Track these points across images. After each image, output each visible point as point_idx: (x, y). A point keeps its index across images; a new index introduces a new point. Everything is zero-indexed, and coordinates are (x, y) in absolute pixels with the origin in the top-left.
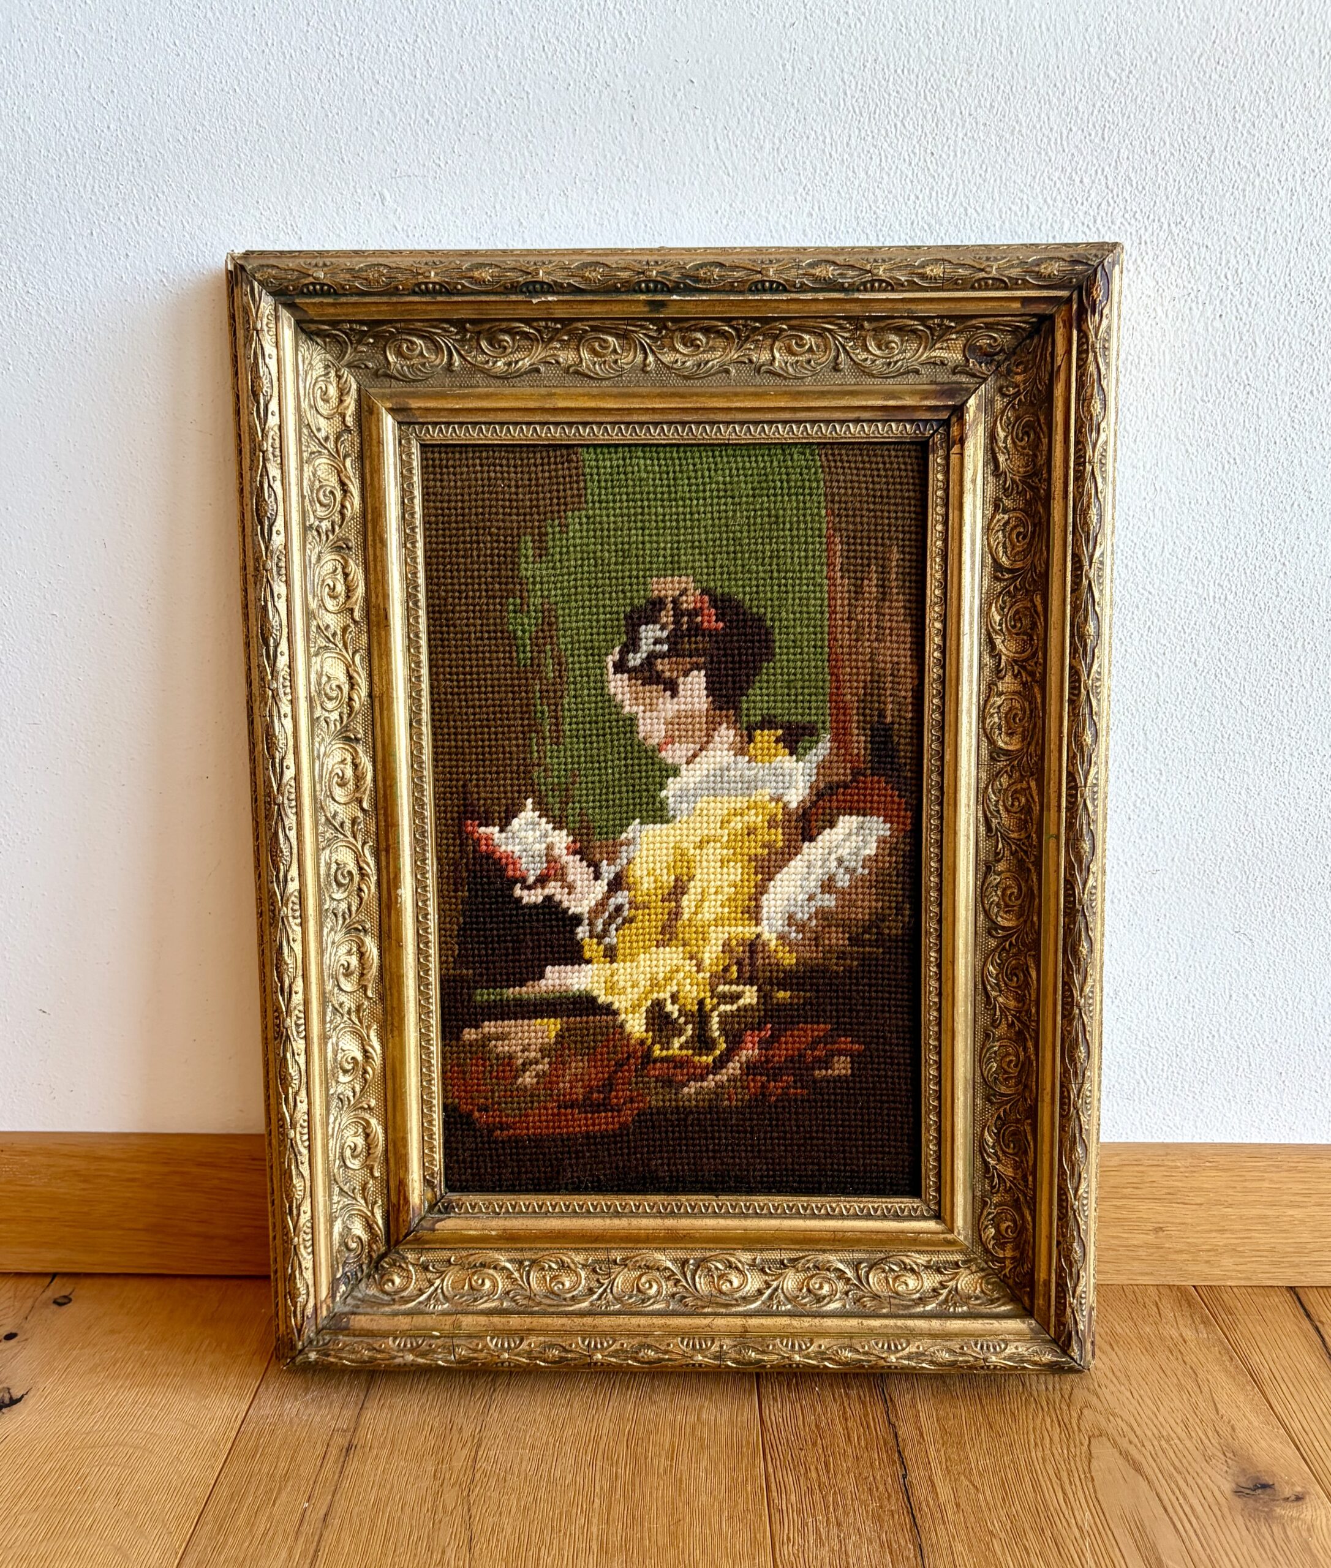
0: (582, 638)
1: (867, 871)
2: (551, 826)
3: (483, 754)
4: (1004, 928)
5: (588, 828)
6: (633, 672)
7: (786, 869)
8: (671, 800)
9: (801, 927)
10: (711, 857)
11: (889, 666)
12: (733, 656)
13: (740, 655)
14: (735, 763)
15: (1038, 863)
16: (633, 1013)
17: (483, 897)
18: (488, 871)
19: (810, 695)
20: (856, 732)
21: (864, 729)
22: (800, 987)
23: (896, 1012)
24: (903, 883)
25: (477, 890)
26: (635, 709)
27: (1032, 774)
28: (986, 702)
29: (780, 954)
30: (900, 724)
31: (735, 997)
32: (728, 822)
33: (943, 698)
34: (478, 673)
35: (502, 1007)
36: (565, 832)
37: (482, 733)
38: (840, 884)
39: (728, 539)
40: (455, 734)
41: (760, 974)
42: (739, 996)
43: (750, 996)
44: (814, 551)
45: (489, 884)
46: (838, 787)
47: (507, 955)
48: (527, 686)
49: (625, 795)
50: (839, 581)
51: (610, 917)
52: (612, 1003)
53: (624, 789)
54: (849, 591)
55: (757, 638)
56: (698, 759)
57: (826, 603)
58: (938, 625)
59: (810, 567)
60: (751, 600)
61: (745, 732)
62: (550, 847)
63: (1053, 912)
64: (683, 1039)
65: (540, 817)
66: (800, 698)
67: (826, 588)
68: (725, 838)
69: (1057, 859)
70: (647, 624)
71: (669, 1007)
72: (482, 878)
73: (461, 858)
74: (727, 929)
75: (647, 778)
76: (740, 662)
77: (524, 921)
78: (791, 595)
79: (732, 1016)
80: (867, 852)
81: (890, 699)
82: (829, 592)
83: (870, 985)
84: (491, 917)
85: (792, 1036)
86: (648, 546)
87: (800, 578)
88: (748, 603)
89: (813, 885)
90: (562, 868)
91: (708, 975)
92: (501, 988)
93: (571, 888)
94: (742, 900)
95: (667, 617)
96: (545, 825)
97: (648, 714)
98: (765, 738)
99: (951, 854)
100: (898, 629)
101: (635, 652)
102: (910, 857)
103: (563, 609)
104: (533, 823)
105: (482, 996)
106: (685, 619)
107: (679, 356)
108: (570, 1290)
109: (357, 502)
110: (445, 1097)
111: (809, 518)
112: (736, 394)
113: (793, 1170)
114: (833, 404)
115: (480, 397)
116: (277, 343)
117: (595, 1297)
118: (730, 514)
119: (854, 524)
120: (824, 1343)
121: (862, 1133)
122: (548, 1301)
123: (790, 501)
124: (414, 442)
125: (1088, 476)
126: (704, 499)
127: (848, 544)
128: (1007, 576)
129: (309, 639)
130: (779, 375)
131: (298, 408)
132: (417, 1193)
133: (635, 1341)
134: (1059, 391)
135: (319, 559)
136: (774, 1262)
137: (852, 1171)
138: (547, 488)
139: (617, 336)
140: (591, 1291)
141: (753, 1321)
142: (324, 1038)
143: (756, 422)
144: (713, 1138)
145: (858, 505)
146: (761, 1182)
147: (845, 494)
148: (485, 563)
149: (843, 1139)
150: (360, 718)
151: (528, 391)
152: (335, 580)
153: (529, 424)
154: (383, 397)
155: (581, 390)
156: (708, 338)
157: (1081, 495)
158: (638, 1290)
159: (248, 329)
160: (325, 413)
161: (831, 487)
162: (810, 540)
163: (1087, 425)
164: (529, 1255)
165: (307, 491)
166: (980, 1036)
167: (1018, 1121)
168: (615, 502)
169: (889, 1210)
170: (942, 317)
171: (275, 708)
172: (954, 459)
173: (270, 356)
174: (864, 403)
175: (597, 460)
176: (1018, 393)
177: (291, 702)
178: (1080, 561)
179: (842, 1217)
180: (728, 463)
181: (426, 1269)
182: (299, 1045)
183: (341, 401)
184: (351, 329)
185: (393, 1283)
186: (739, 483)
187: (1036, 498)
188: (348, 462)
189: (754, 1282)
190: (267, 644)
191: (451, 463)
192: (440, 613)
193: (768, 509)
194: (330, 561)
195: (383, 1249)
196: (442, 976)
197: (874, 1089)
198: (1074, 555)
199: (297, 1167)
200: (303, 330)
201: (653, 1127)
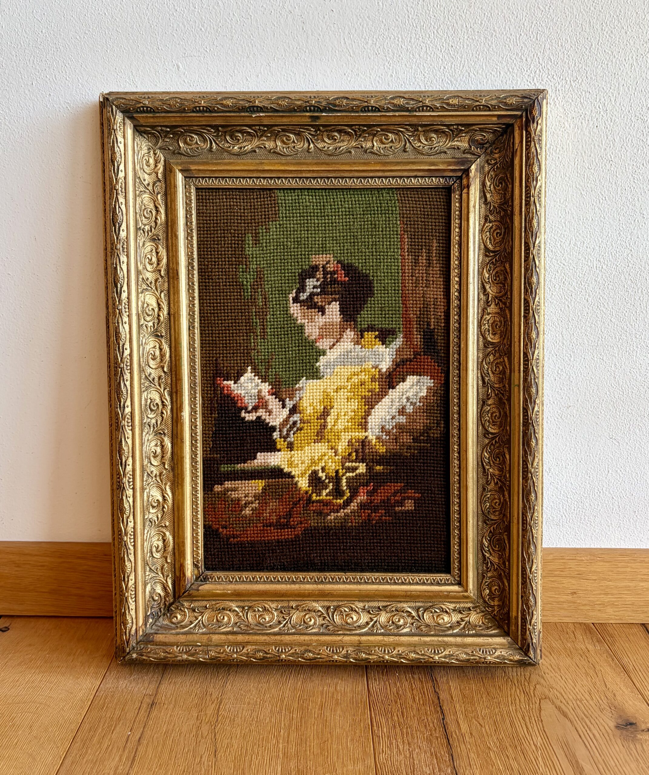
0: (277, 285)
1: (422, 404)
2: (260, 380)
3: (226, 344)
4: (492, 433)
5: (279, 382)
6: (303, 303)
7: (380, 403)
8: (322, 367)
9: (388, 433)
10: (342, 397)
11: (432, 300)
12: (353, 294)
13: (357, 294)
14: (354, 348)
15: (509, 400)
16: (302, 477)
17: (225, 417)
18: (228, 403)
19: (392, 314)
20: (415, 333)
21: (420, 332)
22: (388, 464)
23: (437, 477)
24: (440, 410)
25: (222, 414)
26: (303, 321)
27: (505, 354)
28: (482, 318)
29: (378, 447)
30: (438, 329)
31: (354, 469)
32: (351, 379)
33: (460, 316)
34: (224, 303)
35: (234, 474)
36: (267, 384)
37: (226, 333)
38: (408, 411)
39: (350, 236)
40: (212, 334)
41: (367, 457)
42: (356, 468)
43: (362, 468)
44: (394, 242)
45: (228, 410)
46: (407, 361)
47: (237, 447)
48: (248, 309)
49: (298, 365)
50: (406, 257)
51: (290, 427)
52: (291, 472)
53: (298, 362)
54: (412, 262)
55: (365, 285)
56: (335, 347)
57: (400, 268)
58: (457, 279)
59: (392, 250)
60: (362, 266)
61: (359, 333)
62: (260, 391)
63: (517, 424)
64: (328, 491)
65: (255, 376)
66: (387, 316)
67: (400, 261)
68: (349, 387)
69: (519, 397)
70: (309, 278)
71: (320, 474)
72: (225, 407)
73: (214, 397)
74: (350, 433)
75: (309, 356)
76: (357, 298)
77: (246, 430)
78: (382, 264)
79: (353, 479)
80: (422, 394)
81: (433, 317)
82: (401, 263)
83: (424, 463)
84: (229, 427)
85: (384, 489)
86: (310, 239)
87: (387, 256)
88: (360, 268)
89: (394, 411)
90: (266, 402)
91: (340, 457)
92: (234, 464)
93: (270, 412)
94: (358, 419)
95: (319, 275)
96: (257, 380)
97: (310, 324)
98: (369, 336)
99: (464, 395)
100: (436, 281)
101: (303, 292)
102: (444, 397)
103: (267, 271)
104: (251, 379)
105: (225, 468)
106: (329, 276)
107: (326, 144)
108: (268, 622)
109: (163, 216)
110: (205, 521)
111: (391, 226)
112: (355, 163)
113: (384, 559)
114: (404, 168)
115: (226, 164)
116: (124, 136)
117: (282, 625)
118: (352, 223)
119: (414, 228)
120: (401, 649)
121: (420, 540)
122: (257, 628)
123: (382, 217)
124: (192, 187)
125: (532, 203)
126: (339, 216)
127: (411, 238)
128: (491, 254)
129: (138, 285)
130: (376, 154)
131: (134, 168)
132: (189, 571)
133: (303, 649)
134: (517, 161)
135: (144, 245)
136: (375, 607)
137: (415, 560)
138: (259, 210)
139: (295, 134)
140: (280, 623)
141: (364, 638)
142: (143, 489)
143: (365, 178)
144: (343, 543)
145: (416, 219)
146: (368, 566)
147: (410, 214)
148: (228, 248)
149: (410, 543)
150: (163, 325)
151: (250, 161)
152: (152, 255)
153: (250, 178)
154: (177, 164)
155: (276, 161)
156: (341, 135)
157: (529, 212)
158: (304, 622)
159: (110, 129)
160: (148, 172)
161: (403, 210)
162: (392, 236)
163: (531, 178)
164: (247, 604)
165: (138, 211)
166: (481, 489)
167: (500, 533)
168: (293, 217)
169: (434, 580)
170: (458, 125)
171: (120, 319)
172: (464, 196)
173: (120, 143)
174: (419, 168)
175: (284, 196)
176: (496, 163)
177: (128, 316)
178: (528, 246)
179: (410, 584)
180: (351, 198)
181: (194, 611)
182: (130, 492)
183: (156, 166)
184: (161, 130)
185: (177, 618)
186: (356, 208)
187: (506, 215)
188: (159, 196)
189: (364, 618)
190: (116, 287)
191: (211, 197)
192: (205, 272)
193: (371, 221)
194: (149, 246)
195: (172, 600)
196: (203, 458)
197: (426, 517)
198: (525, 243)
199: (128, 556)
200: (137, 131)
201: (312, 537)
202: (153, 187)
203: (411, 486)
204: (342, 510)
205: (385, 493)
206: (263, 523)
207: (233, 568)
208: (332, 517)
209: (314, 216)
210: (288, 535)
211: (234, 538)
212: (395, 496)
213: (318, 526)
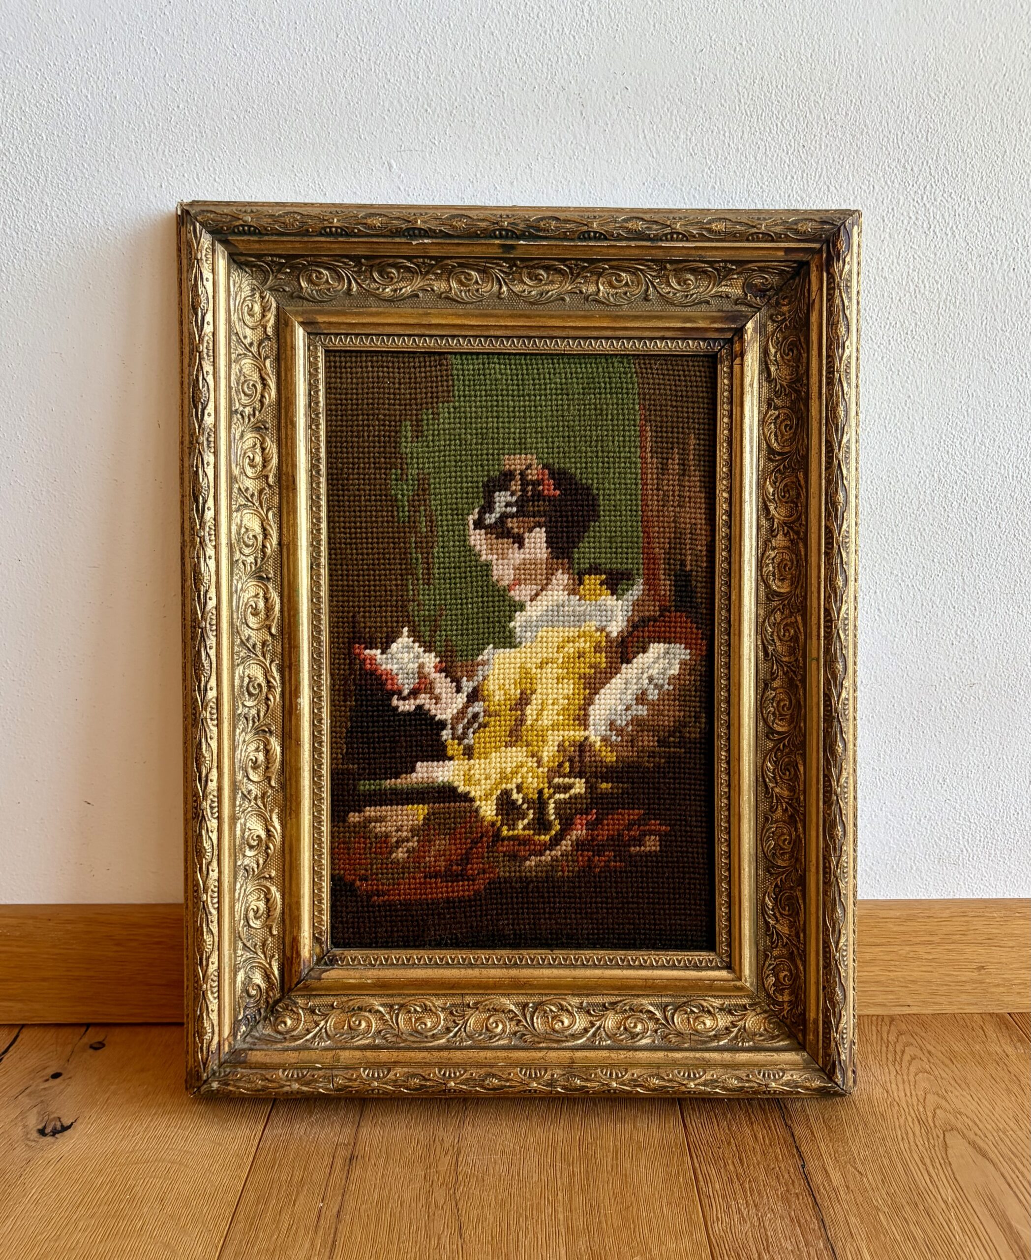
0: (449, 501)
1: (671, 687)
2: (422, 649)
3: (369, 592)
4: (778, 733)
5: (452, 651)
6: (489, 529)
7: (608, 685)
8: (518, 629)
9: (620, 732)
10: (550, 675)
11: (688, 526)
12: (567, 516)
13: (572, 516)
14: (569, 601)
15: (803, 681)
16: (486, 800)
17: (367, 706)
18: (372, 685)
19: (627, 548)
20: (663, 577)
21: (669, 575)
22: (619, 779)
23: (695, 800)
24: (700, 697)
25: (362, 701)
26: (490, 557)
27: (799, 611)
28: (763, 555)
29: (604, 753)
30: (697, 571)
31: (567, 788)
32: (563, 647)
33: (730, 552)
34: (366, 528)
35: (380, 795)
36: (433, 654)
37: (369, 575)
38: (650, 697)
39: (563, 426)
40: (348, 575)
41: (588, 769)
42: (571, 787)
43: (579, 787)
44: (630, 436)
45: (372, 695)
46: (649, 621)
47: (385, 753)
48: (405, 538)
49: (481, 625)
50: (649, 460)
51: (468, 723)
52: (469, 792)
53: (481, 620)
54: (657, 468)
55: (585, 503)
56: (539, 598)
57: (639, 476)
58: (725, 495)
59: (627, 449)
60: (581, 473)
61: (576, 577)
62: (421, 666)
63: (815, 719)
64: (526, 821)
65: (414, 642)
66: (620, 550)
67: (639, 465)
68: (561, 660)
69: (818, 677)
70: (500, 491)
71: (515, 796)
72: (366, 690)
73: (350, 675)
74: (561, 732)
75: (499, 612)
76: (573, 522)
77: (399, 726)
78: (612, 470)
79: (565, 803)
80: (672, 672)
81: (689, 552)
82: (641, 468)
83: (674, 779)
84: (373, 722)
85: (613, 819)
86: (501, 430)
87: (619, 457)
88: (579, 476)
89: (629, 698)
90: (431, 683)
91: (546, 769)
92: (380, 779)
93: (437, 699)
94: (574, 710)
95: (515, 486)
96: (417, 649)
97: (500, 561)
98: (592, 581)
99: (737, 673)
100: (695, 497)
101: (491, 513)
102: (705, 676)
103: (435, 478)
104: (408, 647)
105: (365, 786)
106: (530, 487)
107: (526, 287)
108: (431, 1030)
109: (273, 393)
110: (333, 869)
111: (626, 412)
112: (569, 317)
113: (613, 929)
114: (644, 325)
115: (372, 314)
116: (213, 270)
117: (451, 1034)
118: (566, 407)
119: (661, 416)
120: (637, 1072)
121: (669, 898)
122: (412, 1039)
123: (611, 398)
124: (320, 348)
125: (837, 382)
126: (546, 395)
127: (656, 432)
128: (778, 458)
129: (231, 498)
130: (603, 303)
131: (229, 320)
132: (306, 947)
133: (482, 1071)
134: (814, 318)
135: (242, 436)
136: (598, 1005)
137: (660, 930)
138: (423, 385)
139: (478, 271)
140: (448, 1030)
141: (579, 1054)
142: (234, 819)
143: (585, 338)
144: (549, 903)
145: (664, 402)
146: (588, 939)
147: (654, 394)
148: (374, 442)
149: (653, 903)
150: (271, 561)
151: (410, 310)
152: (254, 453)
153: (409, 336)
154: (296, 314)
155: (450, 311)
156: (548, 274)
157: (832, 396)
158: (487, 1029)
159: (190, 259)
160: (250, 325)
161: (644, 389)
162: (627, 428)
163: (835, 344)
164: (398, 1000)
165: (233, 384)
166: (761, 819)
167: (791, 888)
168: (476, 396)
169: (690, 962)
170: (725, 261)
171: (201, 552)
172: (736, 368)
173: (207, 280)
174: (667, 325)
175: (462, 364)
176: (784, 320)
177: (215, 547)
178: (831, 446)
179: (652, 967)
180: (564, 368)
181: (313, 1012)
182: (213, 824)
183: (264, 316)
184: (272, 261)
185: (285, 1024)
186: (572, 383)
187: (799, 398)
188: (268, 362)
189: (581, 1022)
190: (197, 502)
191: (348, 364)
192: (337, 480)
193: (595, 404)
194: (250, 438)
195: (278, 996)
196: (332, 770)
197: (678, 862)
198: (827, 441)
199: (208, 925)
200: (235, 261)
201: (501, 893)
202: (259, 347)
203: (654, 814)
204: (548, 852)
205: (614, 825)
206: (424, 872)
207: (376, 943)
208: (532, 862)
209: (507, 395)
210: (463, 891)
211: (378, 896)
212: (629, 830)
213: (510, 877)
